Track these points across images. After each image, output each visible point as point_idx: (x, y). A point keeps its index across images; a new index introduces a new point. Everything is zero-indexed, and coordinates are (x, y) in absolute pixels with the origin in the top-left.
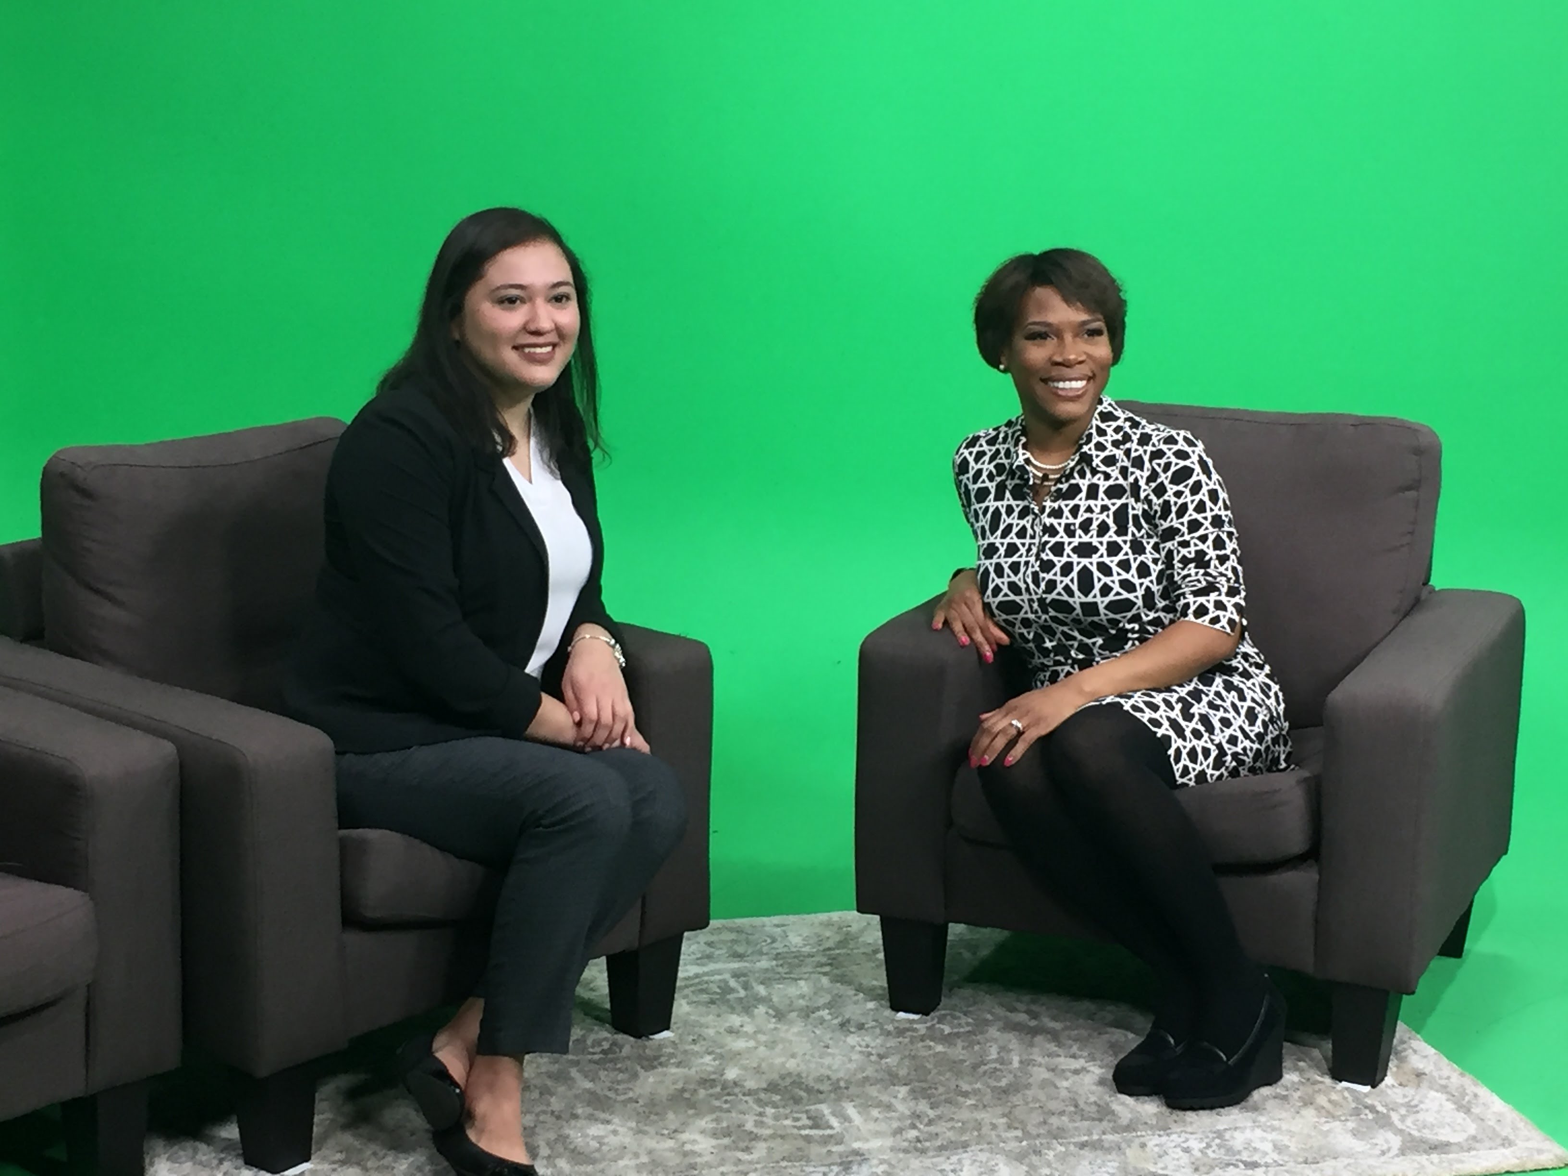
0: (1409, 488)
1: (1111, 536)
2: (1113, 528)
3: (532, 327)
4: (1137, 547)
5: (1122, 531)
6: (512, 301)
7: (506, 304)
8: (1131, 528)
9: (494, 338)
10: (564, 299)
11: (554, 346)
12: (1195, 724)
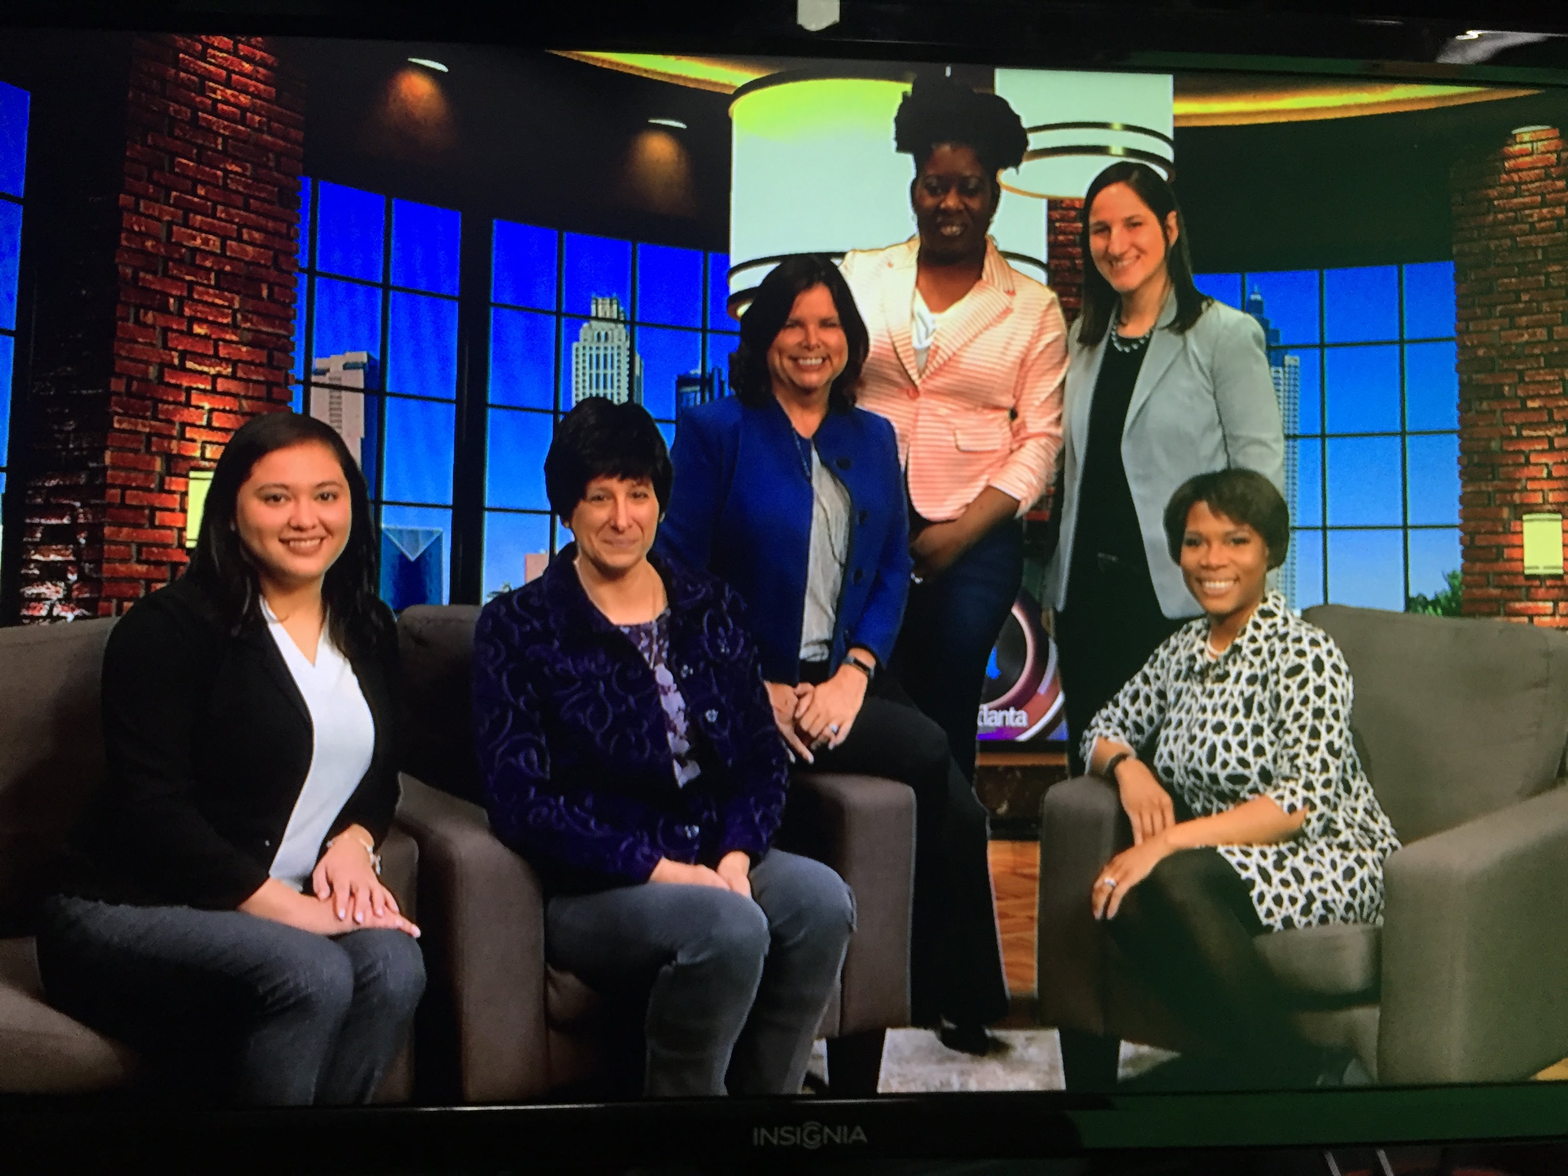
0: (1537, 685)
1: (1240, 718)
2: (1242, 711)
3: (294, 523)
4: (1258, 731)
5: (1248, 715)
6: (276, 499)
7: (272, 502)
8: (1255, 712)
9: (260, 533)
10: (331, 498)
11: (322, 539)
12: (1287, 874)
